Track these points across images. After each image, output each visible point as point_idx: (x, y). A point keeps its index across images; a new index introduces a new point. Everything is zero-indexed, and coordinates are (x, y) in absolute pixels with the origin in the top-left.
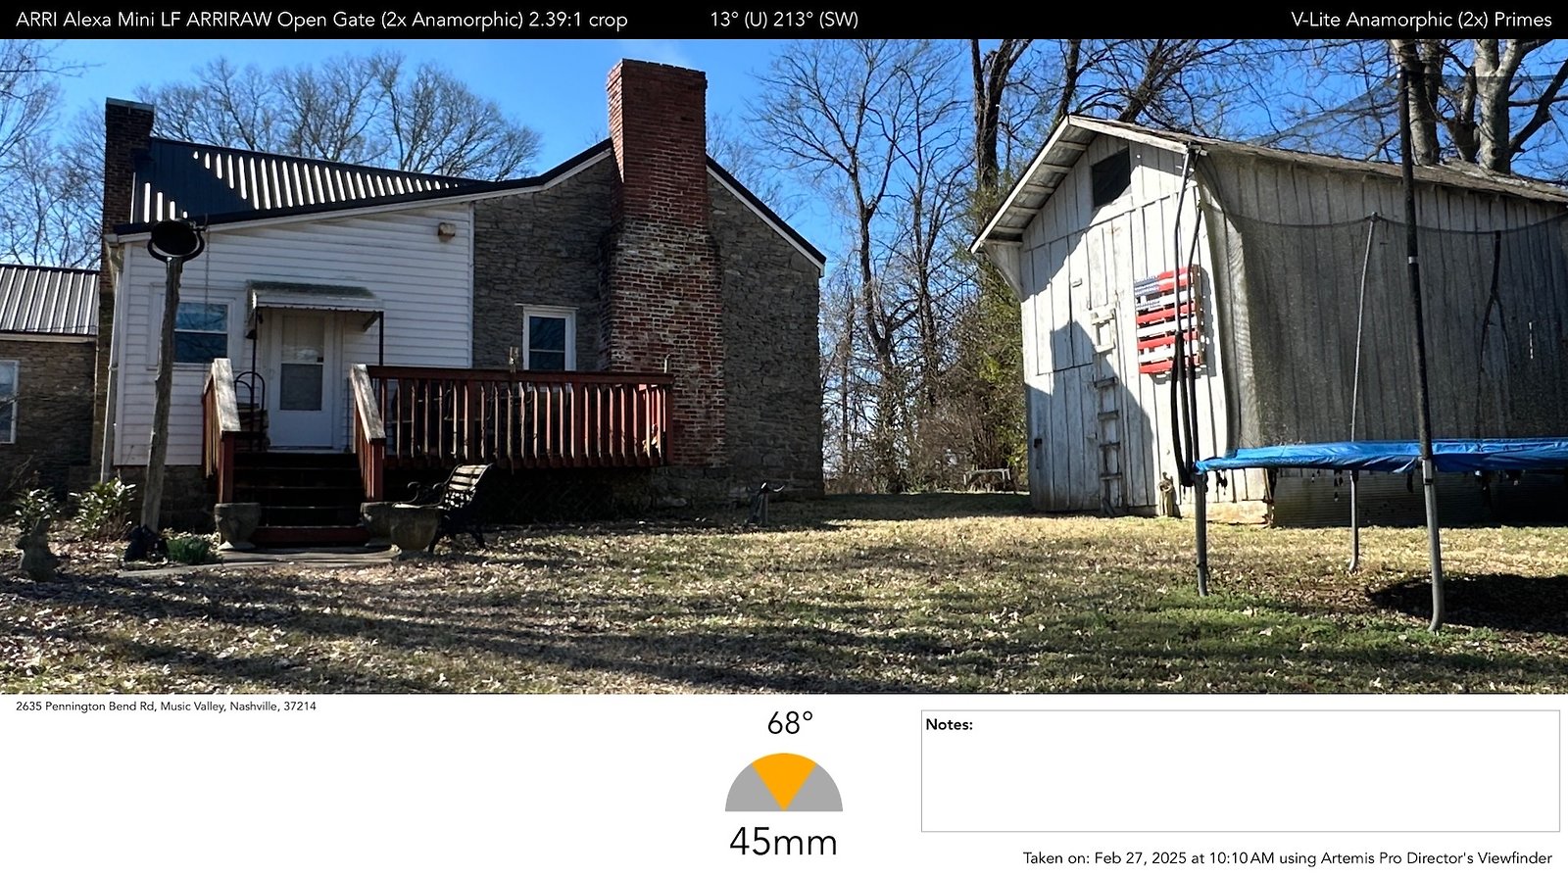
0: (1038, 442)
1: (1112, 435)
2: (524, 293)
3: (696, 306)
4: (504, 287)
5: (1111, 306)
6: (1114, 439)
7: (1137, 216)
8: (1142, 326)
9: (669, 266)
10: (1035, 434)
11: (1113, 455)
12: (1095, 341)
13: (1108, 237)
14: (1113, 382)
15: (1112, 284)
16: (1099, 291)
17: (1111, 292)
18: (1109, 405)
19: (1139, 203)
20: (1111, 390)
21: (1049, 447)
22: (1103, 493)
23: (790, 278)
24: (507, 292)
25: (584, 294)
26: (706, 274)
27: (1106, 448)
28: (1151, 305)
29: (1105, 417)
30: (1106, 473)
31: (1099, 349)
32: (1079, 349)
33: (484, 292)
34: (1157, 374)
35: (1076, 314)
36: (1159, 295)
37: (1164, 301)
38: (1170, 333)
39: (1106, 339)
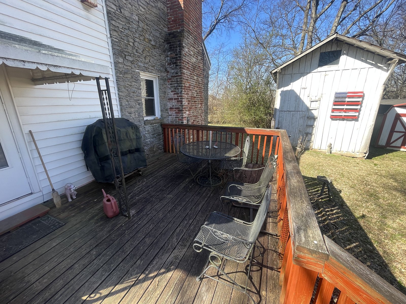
1: (310, 130)
2: (140, 64)
3: (200, 80)
4: (131, 59)
5: (319, 97)
6: (310, 132)
8: (334, 105)
9: (194, 60)
11: (309, 136)
12: (308, 106)
13: (323, 77)
14: (315, 118)
15: (320, 91)
16: (314, 92)
17: (320, 93)
19: (342, 68)
24: (132, 62)
25: (162, 68)
27: (307, 134)
28: (340, 100)
29: (308, 126)
31: (311, 109)
32: (301, 106)
34: (333, 118)
35: (302, 97)
36: (346, 98)
37: (347, 100)
38: (346, 109)
39: (313, 106)
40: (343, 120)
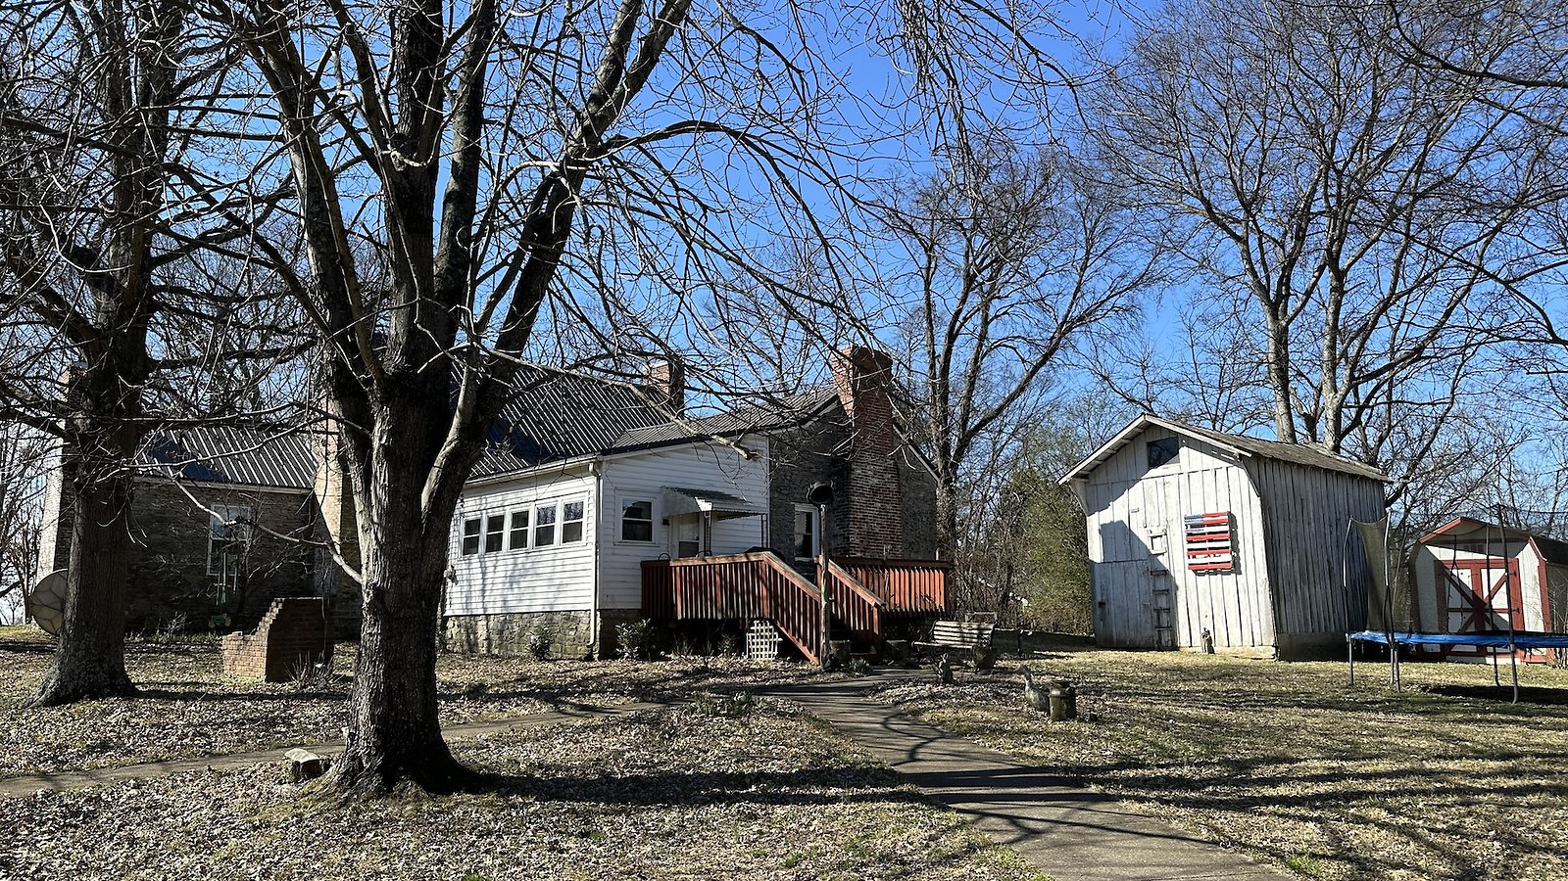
0: (1102, 604)
1: (1163, 602)
2: (795, 495)
3: (889, 507)
4: (787, 493)
5: (1162, 528)
6: (1164, 606)
7: (1183, 478)
8: (1190, 542)
9: (876, 481)
10: (1099, 599)
11: (1164, 616)
12: (1149, 547)
13: (1161, 487)
14: (1166, 573)
15: (1163, 515)
16: (1153, 518)
17: (1163, 519)
18: (1161, 584)
19: (1186, 469)
20: (1163, 578)
21: (1112, 608)
22: (1156, 638)
23: (923, 487)
26: (893, 486)
27: (1159, 611)
28: (1195, 531)
29: (1158, 593)
30: (1159, 626)
31: (1153, 552)
32: (1136, 551)
33: (776, 495)
34: (1198, 570)
35: (1134, 529)
36: (1202, 526)
37: (1207, 529)
38: (1210, 549)
39: (1158, 546)
40: (1215, 572)
